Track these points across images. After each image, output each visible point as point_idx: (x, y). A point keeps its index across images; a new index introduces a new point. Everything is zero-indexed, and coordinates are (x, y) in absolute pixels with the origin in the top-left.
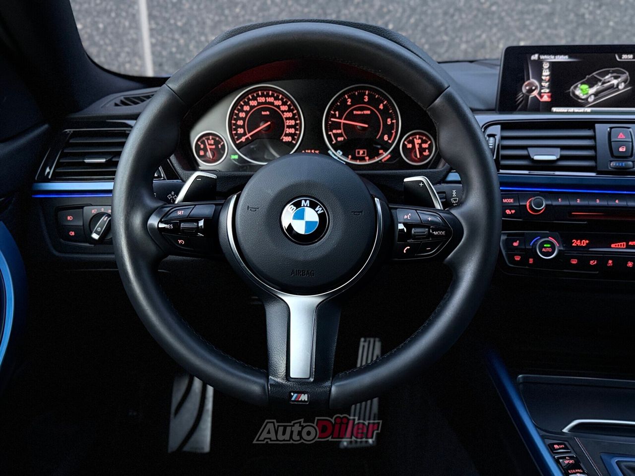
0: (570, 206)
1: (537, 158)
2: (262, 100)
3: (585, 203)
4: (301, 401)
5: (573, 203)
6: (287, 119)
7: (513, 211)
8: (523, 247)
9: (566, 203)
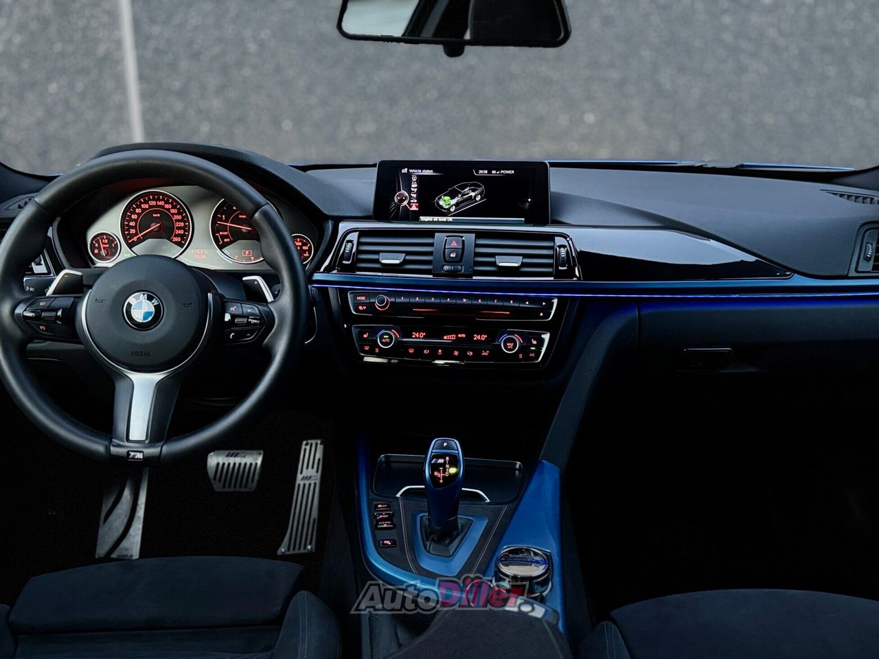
0: (409, 303)
1: (384, 261)
2: (153, 203)
3: (423, 300)
4: (137, 459)
5: (412, 300)
6: (177, 221)
7: (365, 308)
8: (371, 338)
9: (407, 300)
